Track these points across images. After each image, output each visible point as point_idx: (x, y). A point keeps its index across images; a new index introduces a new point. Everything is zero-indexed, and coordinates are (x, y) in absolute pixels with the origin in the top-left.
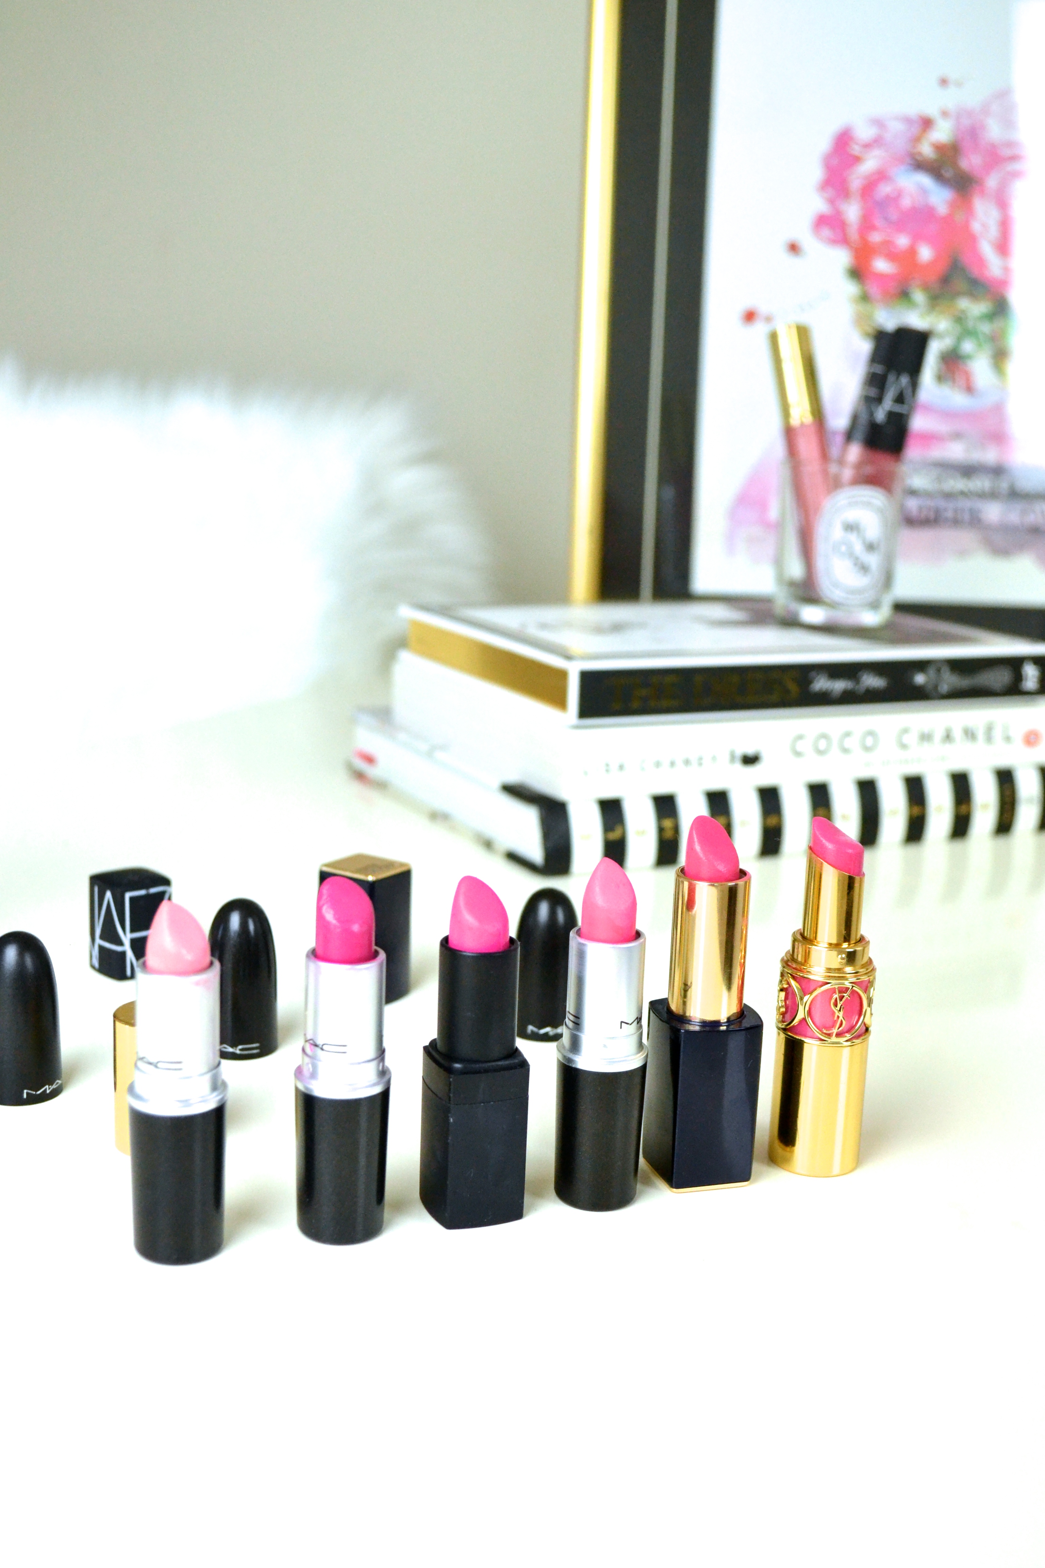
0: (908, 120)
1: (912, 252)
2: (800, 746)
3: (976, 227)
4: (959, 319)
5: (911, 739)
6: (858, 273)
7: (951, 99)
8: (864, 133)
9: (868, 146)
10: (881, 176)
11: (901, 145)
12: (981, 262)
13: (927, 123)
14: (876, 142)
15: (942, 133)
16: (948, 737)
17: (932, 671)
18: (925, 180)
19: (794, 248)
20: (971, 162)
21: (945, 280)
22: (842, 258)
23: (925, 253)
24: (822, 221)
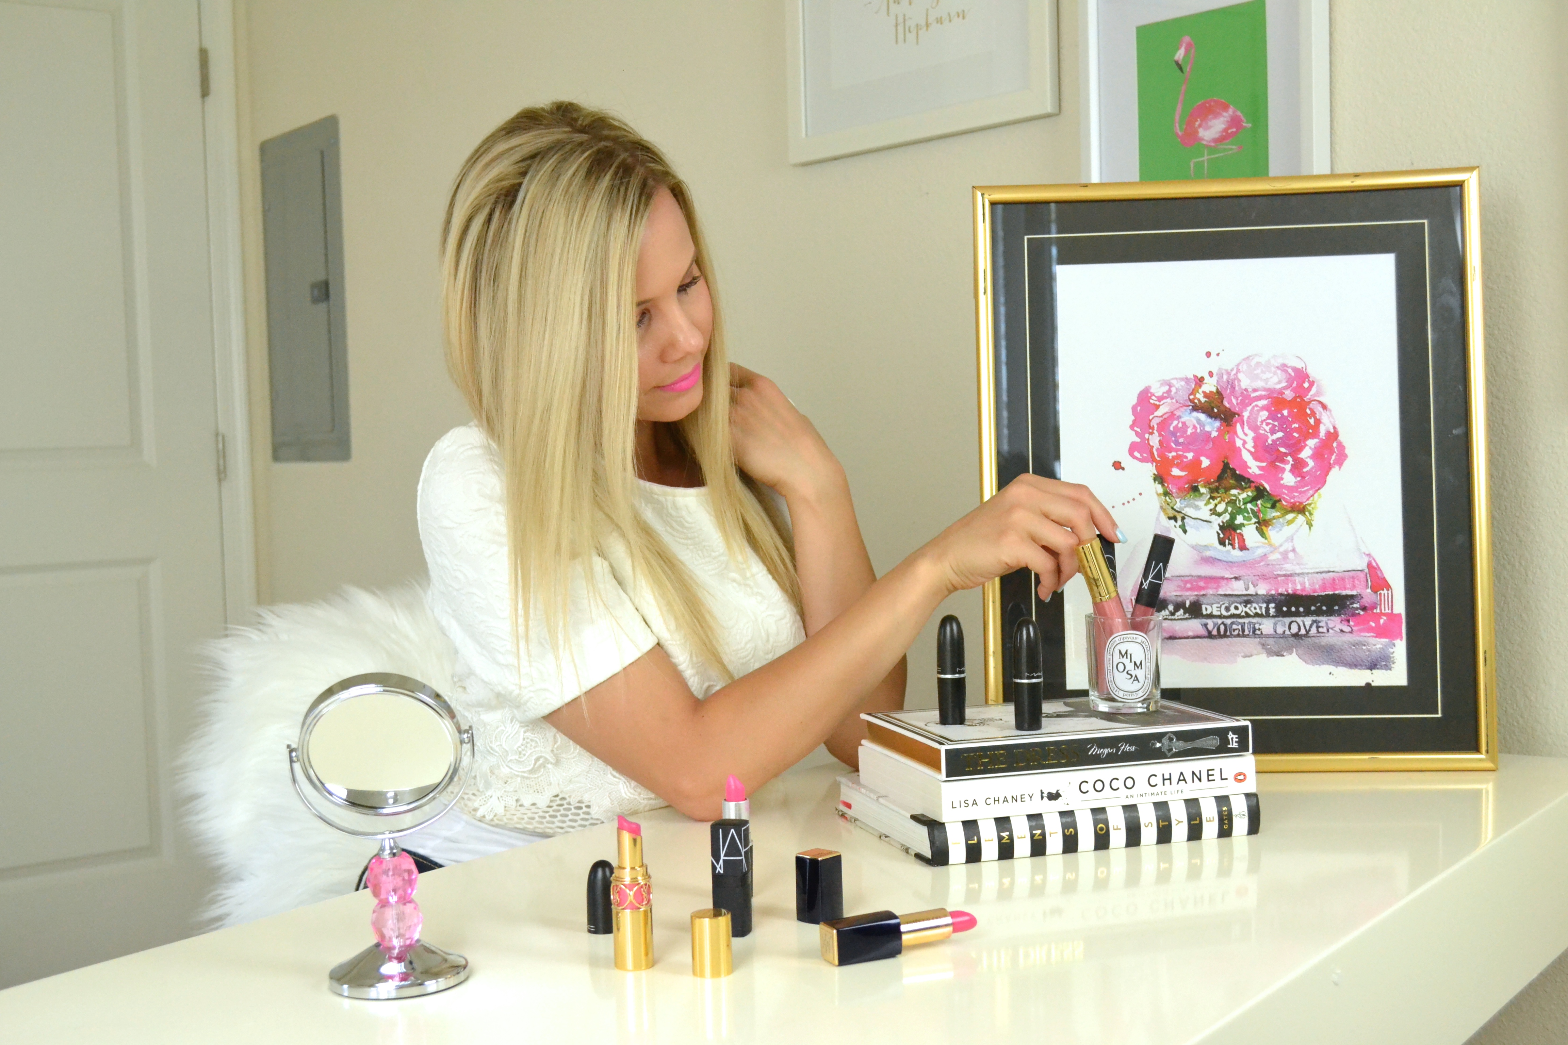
0: (1187, 380)
1: (1197, 462)
2: (1084, 787)
3: (1239, 443)
4: (1232, 502)
5: (1157, 780)
6: (1159, 478)
7: (1214, 364)
8: (1158, 390)
9: (1160, 399)
10: (1172, 416)
11: (1183, 396)
12: (1245, 465)
13: (1200, 381)
14: (1168, 395)
15: (1210, 386)
16: (1182, 778)
17: (1165, 741)
18: (1202, 417)
19: (1117, 466)
20: (1231, 402)
21: (1220, 478)
22: (1150, 469)
23: (1205, 462)
24: (1133, 448)
